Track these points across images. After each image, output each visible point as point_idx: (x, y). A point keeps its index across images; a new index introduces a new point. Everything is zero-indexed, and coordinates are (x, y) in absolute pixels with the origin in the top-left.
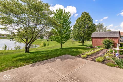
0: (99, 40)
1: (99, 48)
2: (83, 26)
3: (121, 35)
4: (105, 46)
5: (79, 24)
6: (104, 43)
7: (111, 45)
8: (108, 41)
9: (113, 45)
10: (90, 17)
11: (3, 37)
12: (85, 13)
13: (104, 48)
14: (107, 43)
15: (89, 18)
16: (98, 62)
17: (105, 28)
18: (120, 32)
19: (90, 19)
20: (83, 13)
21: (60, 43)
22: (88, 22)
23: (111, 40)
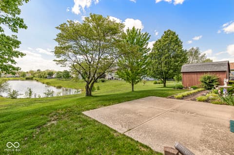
0: (194, 76)
1: (195, 88)
2: (167, 55)
3: (231, 69)
4: (205, 85)
5: (159, 52)
6: (202, 82)
7: (214, 84)
8: (209, 78)
9: (217, 83)
10: (178, 38)
11: (14, 77)
12: (169, 32)
13: (203, 89)
14: (208, 81)
15: (176, 40)
16: (199, 101)
17: (202, 57)
18: (230, 62)
19: (177, 42)
20: (165, 32)
21: (130, 83)
22: (176, 46)
23: (215, 77)
